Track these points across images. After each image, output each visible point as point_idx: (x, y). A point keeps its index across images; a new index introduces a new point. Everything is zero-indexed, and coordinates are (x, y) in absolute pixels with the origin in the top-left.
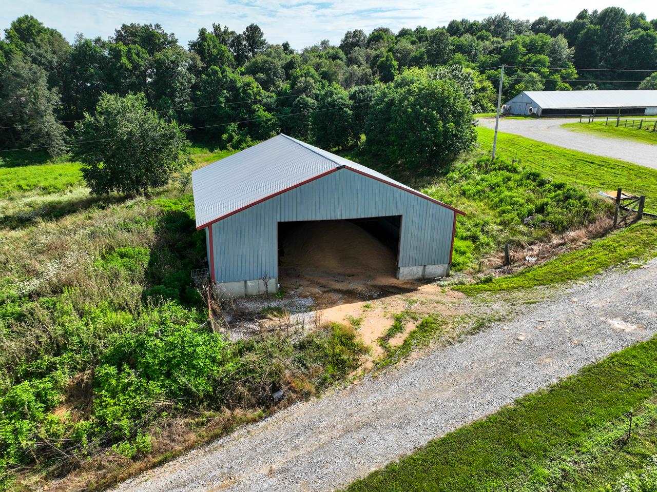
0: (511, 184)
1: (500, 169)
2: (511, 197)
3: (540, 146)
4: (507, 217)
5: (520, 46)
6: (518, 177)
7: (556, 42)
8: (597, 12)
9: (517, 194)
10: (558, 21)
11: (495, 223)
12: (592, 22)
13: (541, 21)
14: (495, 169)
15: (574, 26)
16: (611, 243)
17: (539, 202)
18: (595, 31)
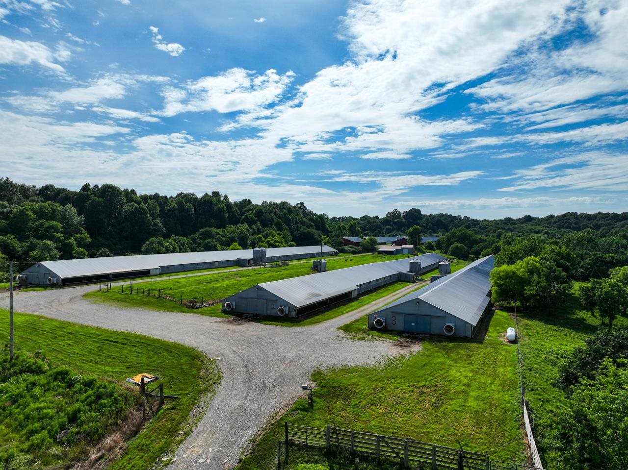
0: (37, 391)
1: (21, 372)
2: (39, 410)
3: (64, 328)
4: (36, 439)
5: (30, 213)
6: (43, 379)
7: (66, 210)
8: (98, 187)
9: (45, 404)
10: (65, 190)
11: (22, 451)
12: (95, 195)
13: (48, 188)
14: (15, 373)
15: (80, 196)
16: (144, 441)
17: (70, 409)
18: (99, 202)
